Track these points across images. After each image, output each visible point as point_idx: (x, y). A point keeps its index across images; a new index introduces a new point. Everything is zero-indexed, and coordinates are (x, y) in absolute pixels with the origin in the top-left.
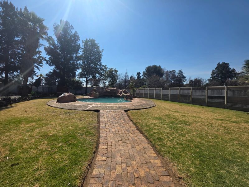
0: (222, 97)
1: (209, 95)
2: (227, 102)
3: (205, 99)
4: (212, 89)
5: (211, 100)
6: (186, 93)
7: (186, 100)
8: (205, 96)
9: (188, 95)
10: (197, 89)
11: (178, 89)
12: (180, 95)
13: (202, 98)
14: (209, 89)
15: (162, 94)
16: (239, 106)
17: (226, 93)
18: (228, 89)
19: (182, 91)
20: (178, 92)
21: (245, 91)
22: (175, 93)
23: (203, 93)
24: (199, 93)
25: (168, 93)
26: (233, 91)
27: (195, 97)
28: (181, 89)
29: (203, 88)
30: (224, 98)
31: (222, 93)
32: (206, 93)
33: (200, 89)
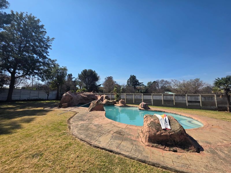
0: (198, 101)
1: (189, 100)
2: (202, 105)
3: (186, 103)
4: (191, 96)
5: (190, 104)
6: (169, 98)
7: (169, 104)
8: (186, 101)
9: (171, 100)
10: (179, 95)
11: (161, 95)
12: (163, 100)
13: (183, 102)
14: (188, 95)
15: (143, 99)
16: (209, 107)
17: (200, 99)
18: (202, 96)
19: (165, 96)
20: (162, 98)
21: (211, 98)
22: (158, 99)
23: (184, 99)
24: (180, 98)
25: (150, 99)
26: (205, 98)
27: (178, 102)
28: (164, 95)
29: (184, 95)
30: (199, 102)
31: (198, 99)
32: (187, 99)
33: (181, 95)
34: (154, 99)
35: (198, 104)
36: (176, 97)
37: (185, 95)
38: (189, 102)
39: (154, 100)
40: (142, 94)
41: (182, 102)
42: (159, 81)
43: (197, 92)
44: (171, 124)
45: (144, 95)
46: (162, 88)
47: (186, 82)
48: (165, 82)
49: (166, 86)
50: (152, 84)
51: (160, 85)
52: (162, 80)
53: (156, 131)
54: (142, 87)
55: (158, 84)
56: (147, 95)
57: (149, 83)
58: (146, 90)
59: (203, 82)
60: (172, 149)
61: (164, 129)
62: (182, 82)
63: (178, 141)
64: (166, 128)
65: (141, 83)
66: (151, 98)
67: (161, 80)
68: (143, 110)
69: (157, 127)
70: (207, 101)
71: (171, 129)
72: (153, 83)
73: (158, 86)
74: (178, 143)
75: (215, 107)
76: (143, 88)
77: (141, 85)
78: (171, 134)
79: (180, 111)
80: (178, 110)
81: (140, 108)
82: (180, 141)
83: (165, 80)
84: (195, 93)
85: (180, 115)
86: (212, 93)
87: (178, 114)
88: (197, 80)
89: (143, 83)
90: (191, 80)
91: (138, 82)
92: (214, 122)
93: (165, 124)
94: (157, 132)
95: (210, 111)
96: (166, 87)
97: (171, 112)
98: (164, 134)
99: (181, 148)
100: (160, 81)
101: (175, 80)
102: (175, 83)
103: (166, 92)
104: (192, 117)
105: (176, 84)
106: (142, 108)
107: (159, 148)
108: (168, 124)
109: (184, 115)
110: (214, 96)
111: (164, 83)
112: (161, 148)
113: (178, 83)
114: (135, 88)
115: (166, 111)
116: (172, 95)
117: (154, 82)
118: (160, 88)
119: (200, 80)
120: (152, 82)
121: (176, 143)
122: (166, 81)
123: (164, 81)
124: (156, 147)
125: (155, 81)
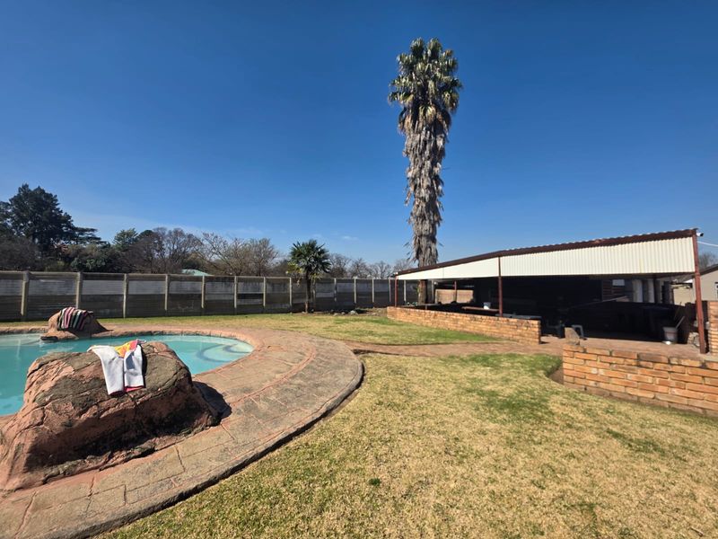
0: (260, 294)
1: (240, 292)
2: (266, 303)
3: (234, 300)
4: (245, 281)
5: (243, 302)
6: (189, 288)
7: (187, 308)
8: (234, 294)
9: (192, 295)
10: (218, 279)
11: (163, 279)
12: (169, 295)
13: (227, 298)
14: (239, 280)
15: (81, 296)
16: (278, 307)
17: (264, 288)
18: (268, 281)
19: (174, 284)
20: (164, 288)
21: (285, 285)
22: (150, 292)
23: (229, 289)
24: (220, 288)
25: (117, 293)
26: (273, 285)
27: (213, 298)
28: (171, 279)
29: (229, 279)
30: (261, 296)
31: (259, 289)
32: (236, 288)
33: (224, 280)
34: (133, 292)
35: (258, 301)
36: (209, 284)
37: (233, 279)
38: (240, 296)
39: (131, 298)
40: (79, 274)
41: (223, 298)
42: (167, 233)
43: (262, 271)
44: (149, 367)
45: (85, 277)
46: (174, 256)
47: (240, 246)
48: (187, 239)
49: (189, 250)
50: (135, 240)
51: (168, 248)
52: (176, 232)
53: (76, 412)
54: (86, 246)
55: (160, 243)
56: (101, 278)
57: (123, 236)
58: (108, 261)
59: (276, 249)
60: (137, 452)
61: (115, 395)
62: (230, 243)
63: (164, 416)
64: (125, 388)
65: (82, 231)
66: (121, 288)
67: (172, 230)
68: (67, 339)
69: (87, 393)
70: (276, 292)
71: (144, 387)
72: (141, 236)
73: (161, 249)
74: (161, 421)
75: (287, 305)
76: (96, 254)
77: (82, 240)
78: (141, 403)
79: (214, 323)
80: (208, 323)
81: (52, 332)
82: (171, 413)
83: (187, 231)
84: (259, 274)
85: (210, 336)
86: (285, 275)
87: (203, 334)
88: (265, 243)
89: (93, 230)
90: (252, 241)
91: (69, 226)
92: (275, 338)
93: (124, 373)
94: (80, 414)
95: (279, 315)
96: (188, 255)
97: (185, 330)
98: (111, 411)
99: (169, 434)
100: (170, 232)
101: (212, 235)
102: (212, 243)
103: (184, 271)
104: (235, 334)
105: (214, 248)
106: (64, 330)
107: (81, 472)
108: (139, 370)
109: (217, 332)
110: (288, 281)
111: (182, 240)
112: (91, 465)
113: (222, 244)
114: (46, 248)
115: (167, 329)
116: (198, 279)
117: (148, 233)
118: (167, 255)
119: (271, 243)
120: (139, 231)
121: (157, 423)
122: (190, 236)
123: (181, 234)
124: (68, 474)
125: (150, 231)
